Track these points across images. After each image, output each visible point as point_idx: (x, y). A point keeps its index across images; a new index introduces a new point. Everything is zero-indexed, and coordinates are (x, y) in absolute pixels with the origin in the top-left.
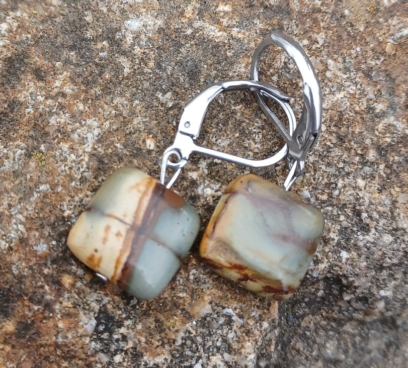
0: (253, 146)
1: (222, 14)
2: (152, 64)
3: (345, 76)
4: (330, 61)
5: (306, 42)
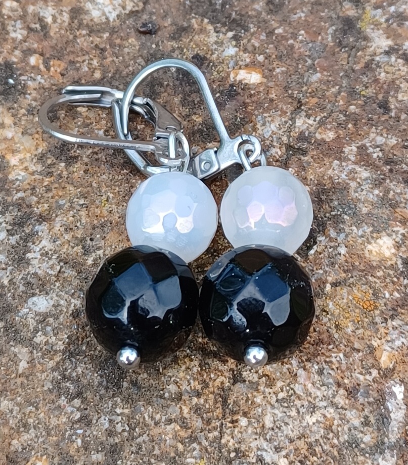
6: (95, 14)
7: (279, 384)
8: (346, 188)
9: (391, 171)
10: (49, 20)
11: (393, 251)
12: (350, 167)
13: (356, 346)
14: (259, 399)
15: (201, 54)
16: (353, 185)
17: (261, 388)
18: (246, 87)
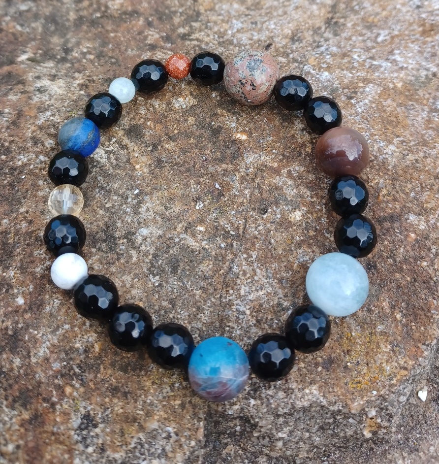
0: (204, 318)
1: (198, 232)
2: (150, 257)
3: (266, 281)
4: (258, 271)
5: (245, 256)
6: (177, 105)
7: (248, 275)
8: (282, 189)
9: (301, 182)
10: (157, 106)
11: (301, 218)
12: (284, 179)
13: (283, 260)
14: (238, 282)
15: (222, 125)
16: (285, 187)
17: (240, 277)
18: (240, 141)
